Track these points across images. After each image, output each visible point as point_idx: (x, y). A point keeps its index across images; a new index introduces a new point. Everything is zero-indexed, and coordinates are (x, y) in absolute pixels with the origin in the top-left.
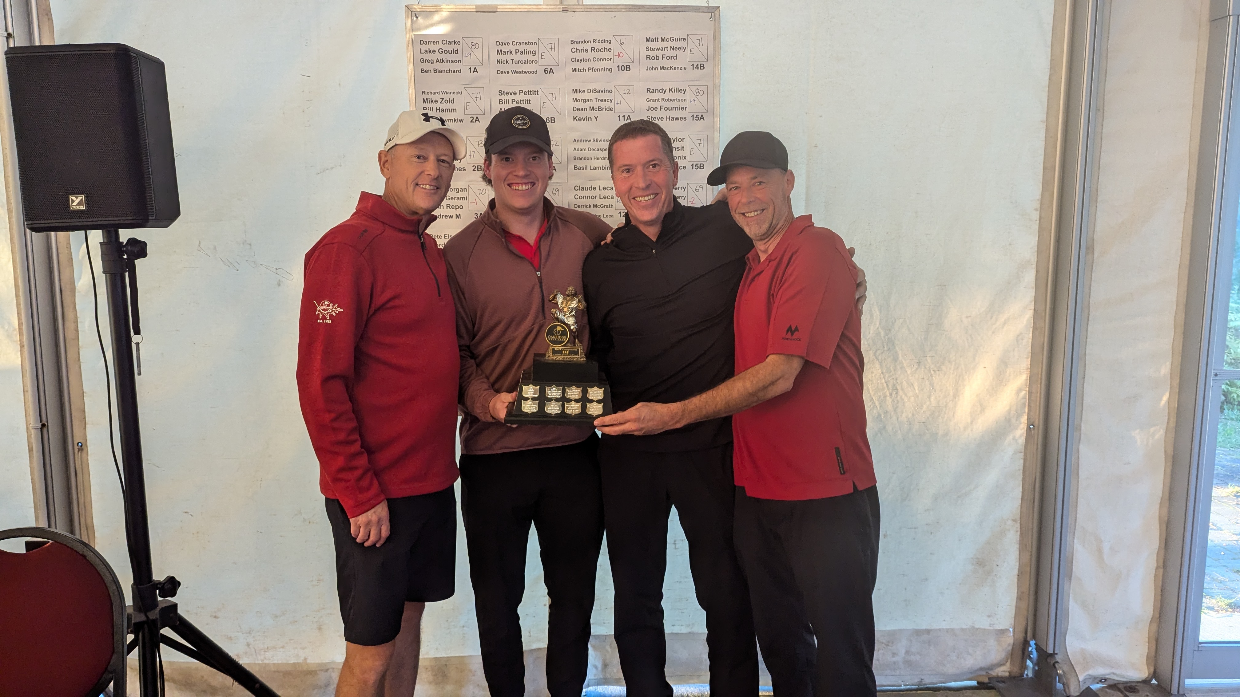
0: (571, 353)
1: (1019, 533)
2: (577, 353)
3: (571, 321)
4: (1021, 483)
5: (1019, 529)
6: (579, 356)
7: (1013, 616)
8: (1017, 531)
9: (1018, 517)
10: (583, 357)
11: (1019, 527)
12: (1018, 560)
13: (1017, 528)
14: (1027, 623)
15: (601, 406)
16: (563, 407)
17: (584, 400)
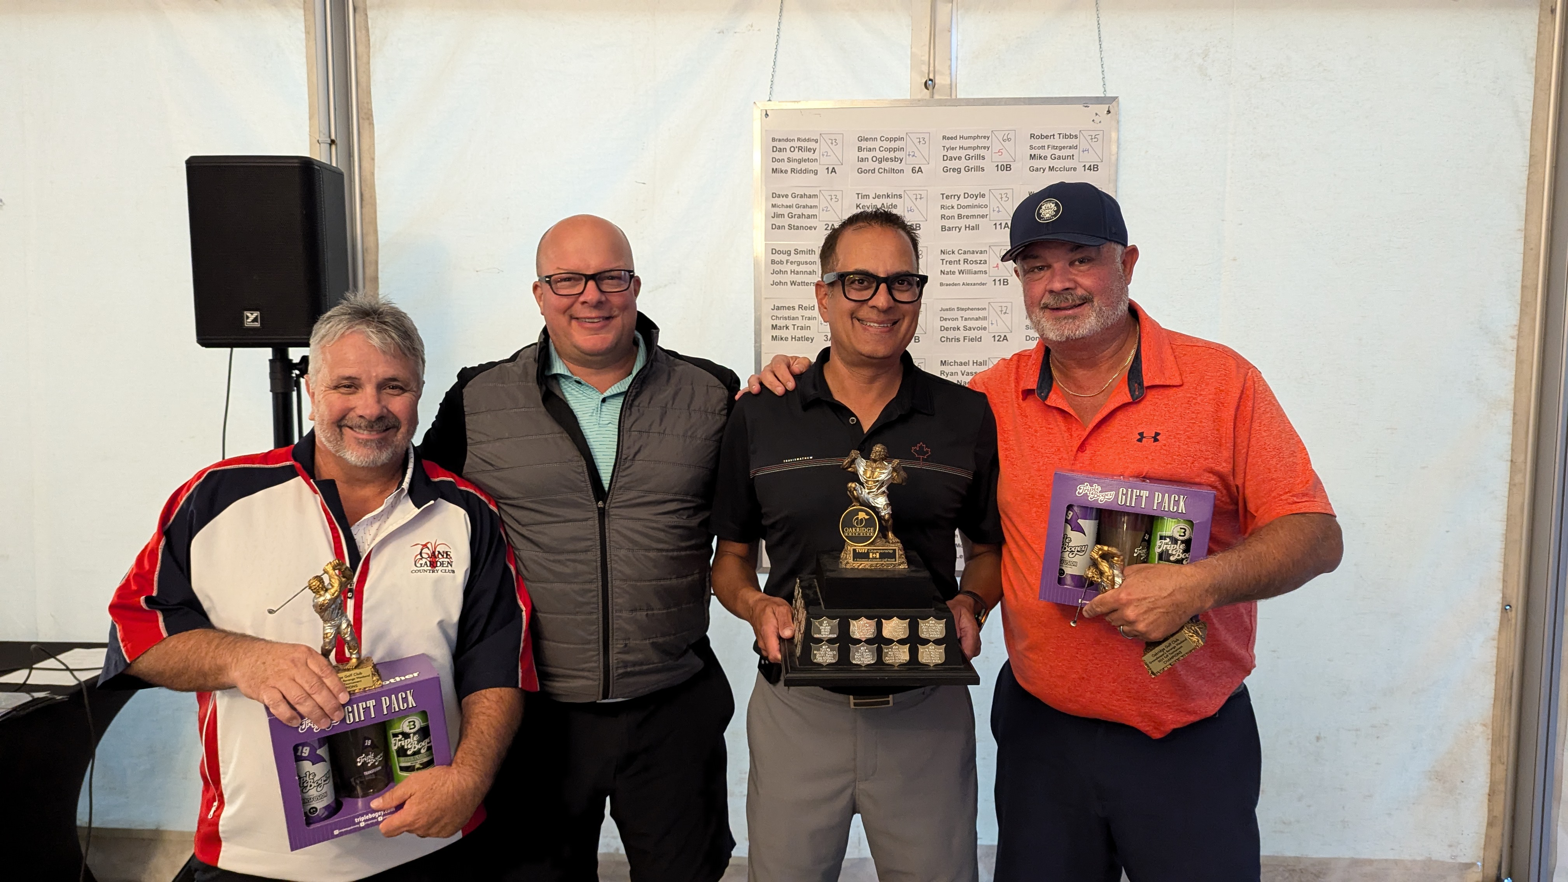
0: (883, 556)
1: (1490, 741)
2: (892, 556)
3: (881, 502)
4: (1494, 678)
5: (1490, 737)
6: (897, 562)
7: (1482, 846)
8: (1488, 739)
9: (1489, 721)
10: (903, 563)
11: (1491, 734)
12: (1489, 775)
13: (1488, 734)
14: (1501, 855)
15: (941, 649)
16: (880, 653)
17: (914, 641)
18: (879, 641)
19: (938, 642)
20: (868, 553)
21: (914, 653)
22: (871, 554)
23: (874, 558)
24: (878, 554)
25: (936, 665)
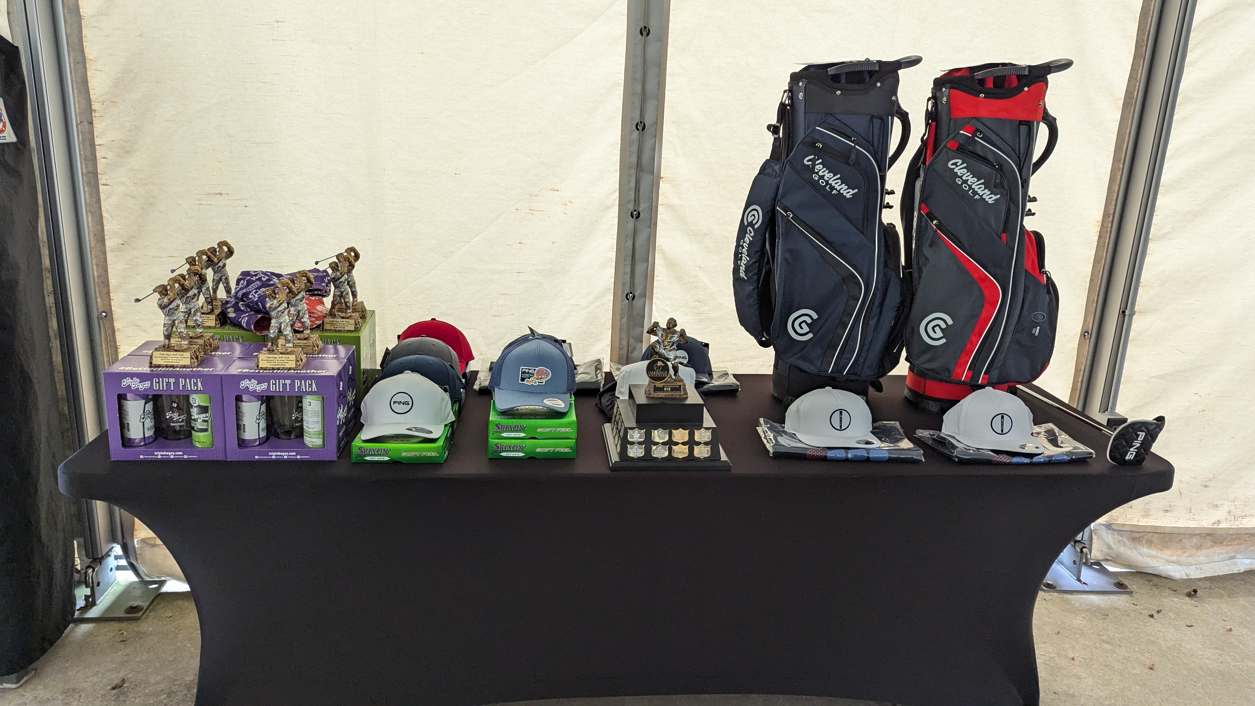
0: (672, 389)
2: (679, 389)
3: (671, 355)
6: (681, 393)
15: (708, 448)
16: (670, 450)
17: (691, 443)
18: (670, 443)
19: (706, 444)
20: (663, 387)
21: (691, 450)
22: (665, 389)
23: (667, 391)
24: (669, 388)
25: (705, 458)
